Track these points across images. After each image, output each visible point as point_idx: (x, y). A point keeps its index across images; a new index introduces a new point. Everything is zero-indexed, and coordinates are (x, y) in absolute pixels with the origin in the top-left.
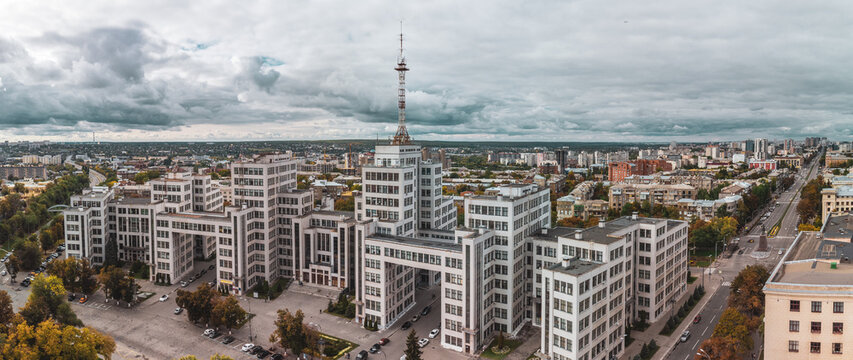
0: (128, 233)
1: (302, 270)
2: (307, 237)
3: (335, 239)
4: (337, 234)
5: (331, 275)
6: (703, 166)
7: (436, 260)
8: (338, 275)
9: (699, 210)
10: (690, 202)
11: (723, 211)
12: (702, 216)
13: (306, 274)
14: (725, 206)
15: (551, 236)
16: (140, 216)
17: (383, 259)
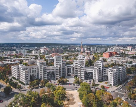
0: (31, 74)
1: (67, 74)
2: (67, 69)
3: (72, 69)
4: (73, 68)
5: (71, 74)
6: (127, 54)
7: (93, 71)
8: (73, 74)
9: (127, 65)
10: (125, 64)
11: (133, 66)
12: (128, 67)
13: (67, 75)
14: (133, 65)
15: (107, 68)
16: (34, 69)
17: (84, 71)
